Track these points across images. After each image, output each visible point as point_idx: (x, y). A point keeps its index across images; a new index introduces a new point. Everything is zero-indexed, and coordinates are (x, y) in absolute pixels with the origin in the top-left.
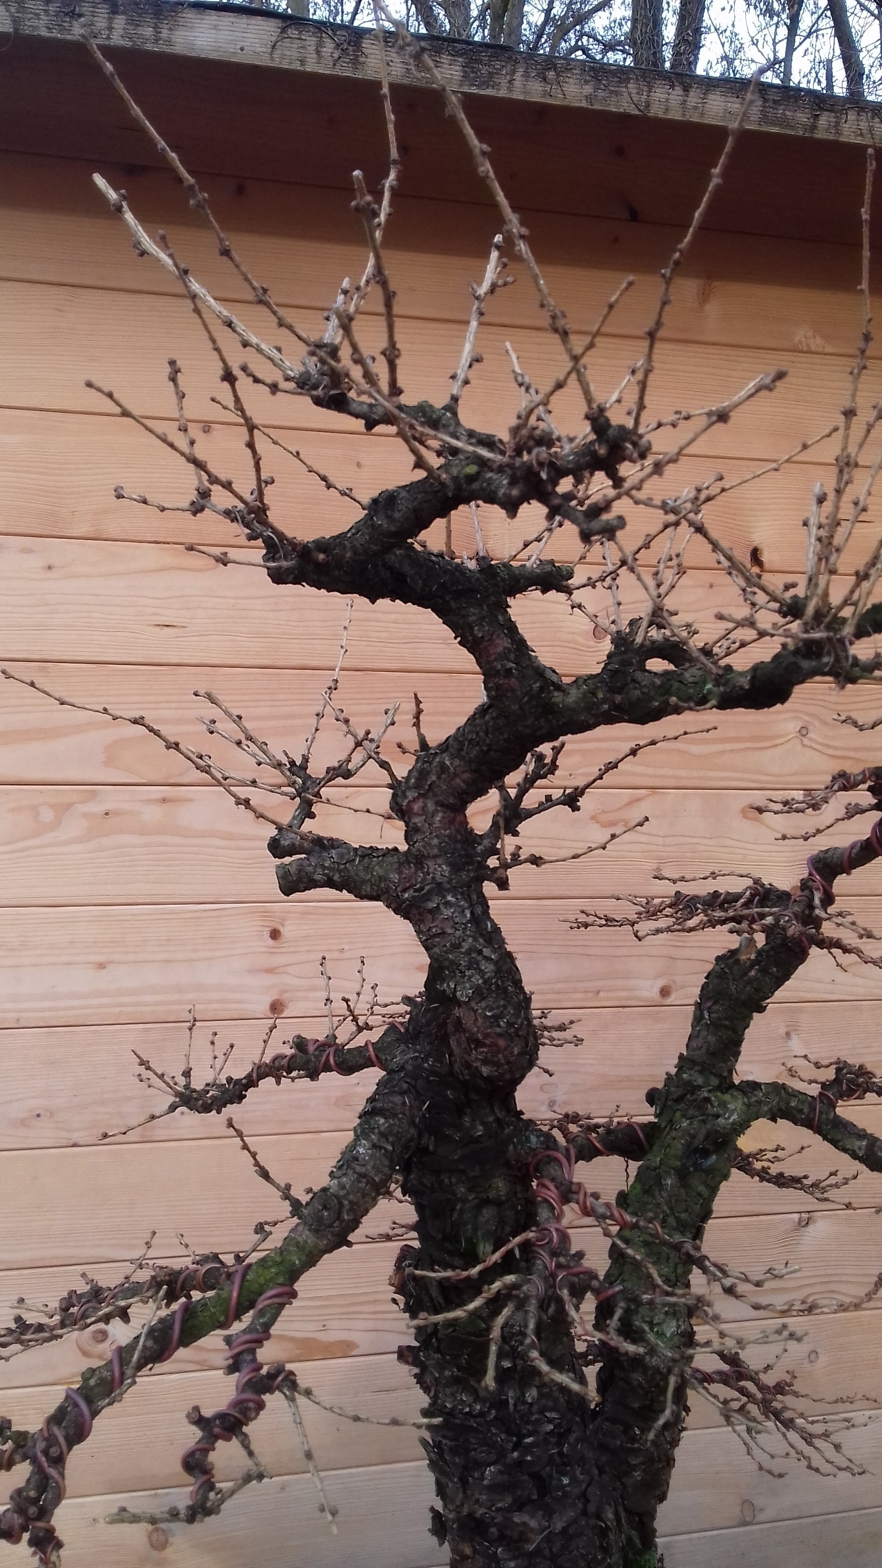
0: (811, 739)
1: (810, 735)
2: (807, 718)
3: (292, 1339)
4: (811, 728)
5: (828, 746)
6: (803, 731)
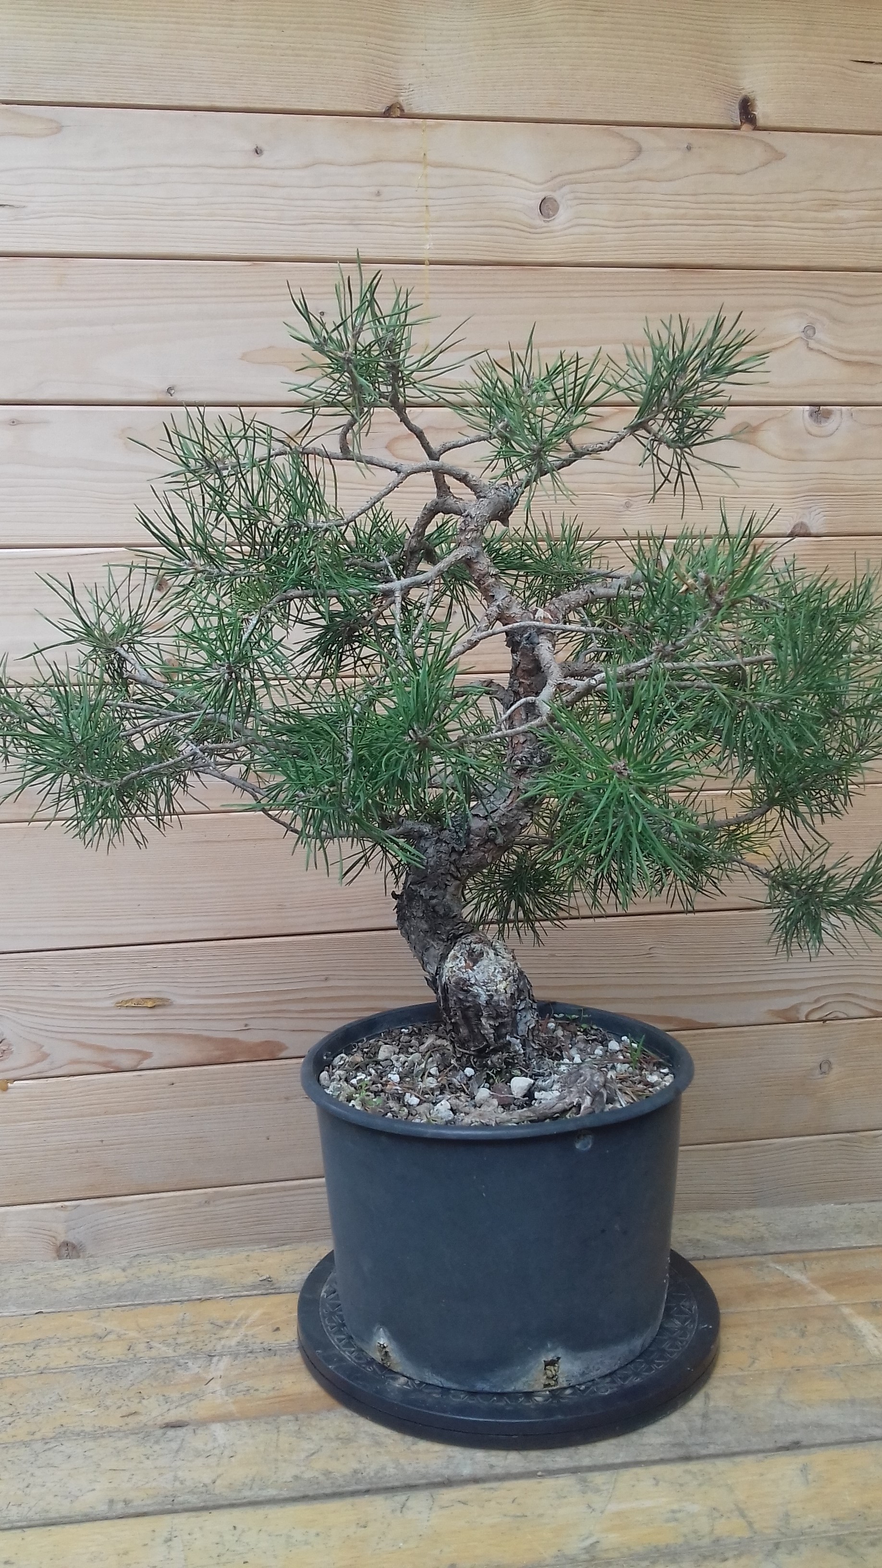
0: (818, 342)
1: (818, 335)
2: (811, 314)
3: (209, 1039)
4: (818, 327)
5: (841, 351)
6: (809, 330)
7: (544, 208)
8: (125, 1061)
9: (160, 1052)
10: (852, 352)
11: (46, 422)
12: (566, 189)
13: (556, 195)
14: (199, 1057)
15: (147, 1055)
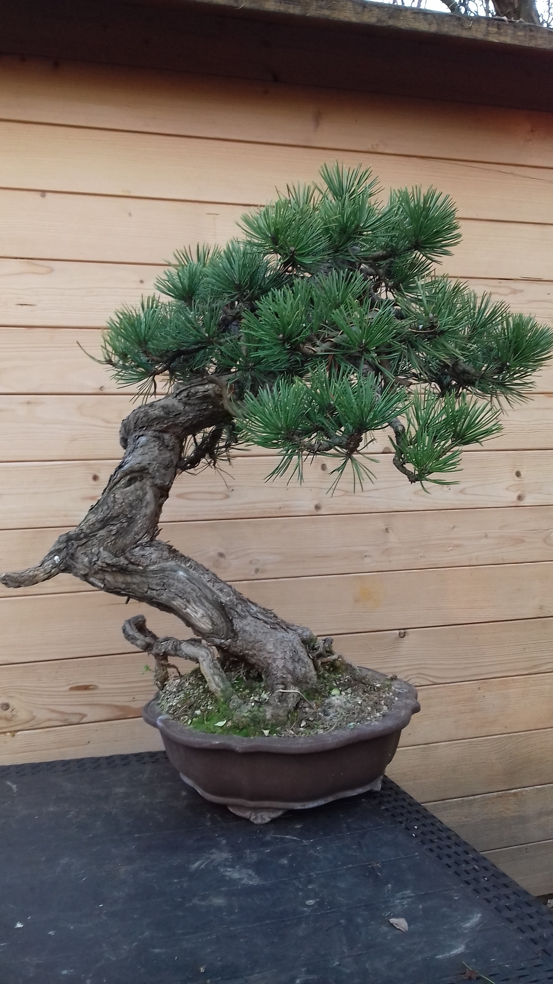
3: (116, 707)
8: (75, 719)
9: (92, 714)
11: (42, 403)
14: (111, 716)
15: (84, 716)
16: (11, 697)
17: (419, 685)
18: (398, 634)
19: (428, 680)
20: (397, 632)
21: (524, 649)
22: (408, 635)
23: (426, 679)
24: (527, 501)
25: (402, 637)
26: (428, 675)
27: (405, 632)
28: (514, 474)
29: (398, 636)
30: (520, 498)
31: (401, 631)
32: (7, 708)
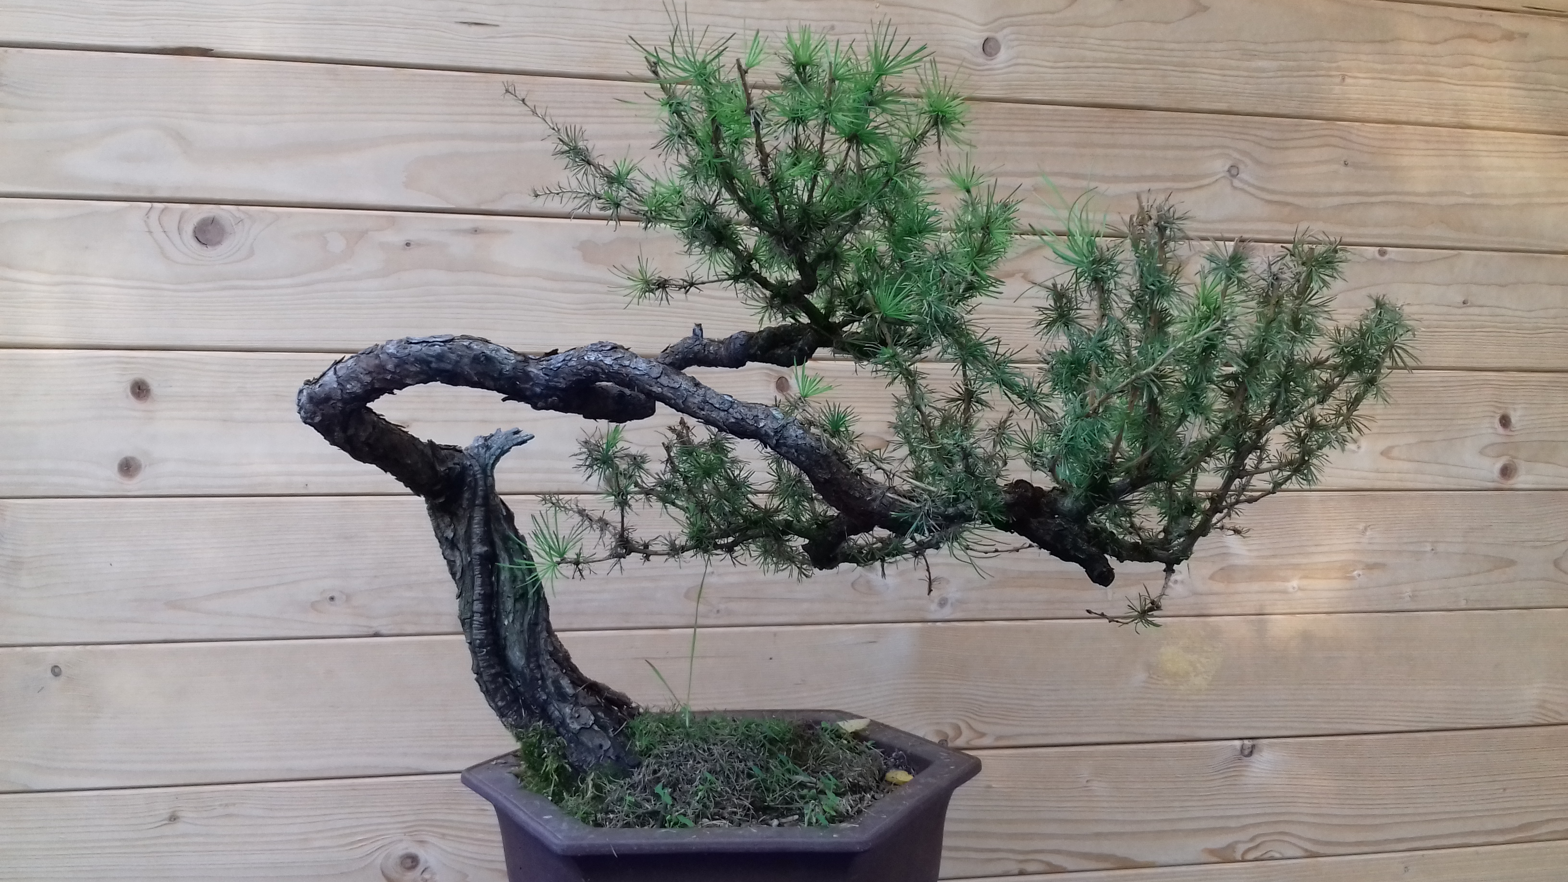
7: (987, 49)
10: (1273, 192)
11: (507, 232)
12: (1007, 31)
13: (999, 36)
16: (422, 842)
17: (1277, 855)
18: (1239, 748)
19: (1299, 847)
20: (1238, 743)
21: (1505, 789)
22: (1261, 751)
23: (1294, 845)
24: (1522, 480)
25: (1246, 756)
26: (1300, 838)
27: (1253, 746)
28: (1497, 421)
29: (1238, 752)
30: (1506, 472)
31: (1246, 742)
32: (414, 864)
